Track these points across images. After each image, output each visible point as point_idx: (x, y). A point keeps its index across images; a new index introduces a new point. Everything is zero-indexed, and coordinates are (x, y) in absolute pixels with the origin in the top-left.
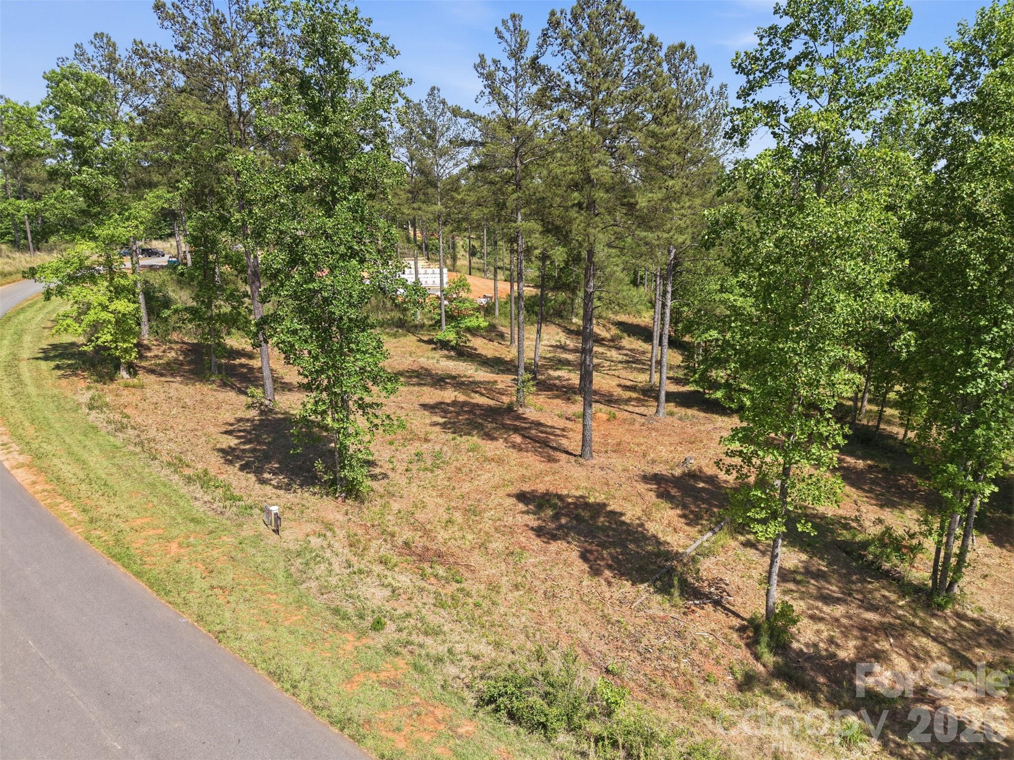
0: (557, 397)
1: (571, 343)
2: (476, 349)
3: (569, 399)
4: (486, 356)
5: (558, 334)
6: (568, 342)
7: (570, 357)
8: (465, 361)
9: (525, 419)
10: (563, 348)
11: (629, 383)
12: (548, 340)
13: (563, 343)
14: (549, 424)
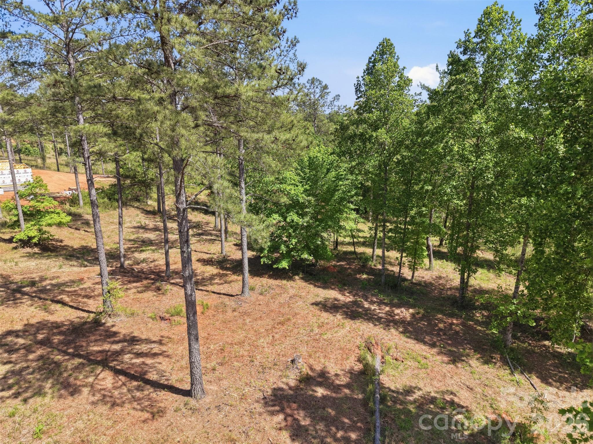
0: (147, 288)
1: (150, 222)
2: (61, 241)
3: (159, 289)
4: (72, 247)
5: (138, 215)
6: (147, 222)
7: (152, 236)
8: (49, 257)
9: (115, 334)
10: (144, 228)
11: (206, 257)
12: (130, 222)
13: (143, 224)
14: (144, 337)
